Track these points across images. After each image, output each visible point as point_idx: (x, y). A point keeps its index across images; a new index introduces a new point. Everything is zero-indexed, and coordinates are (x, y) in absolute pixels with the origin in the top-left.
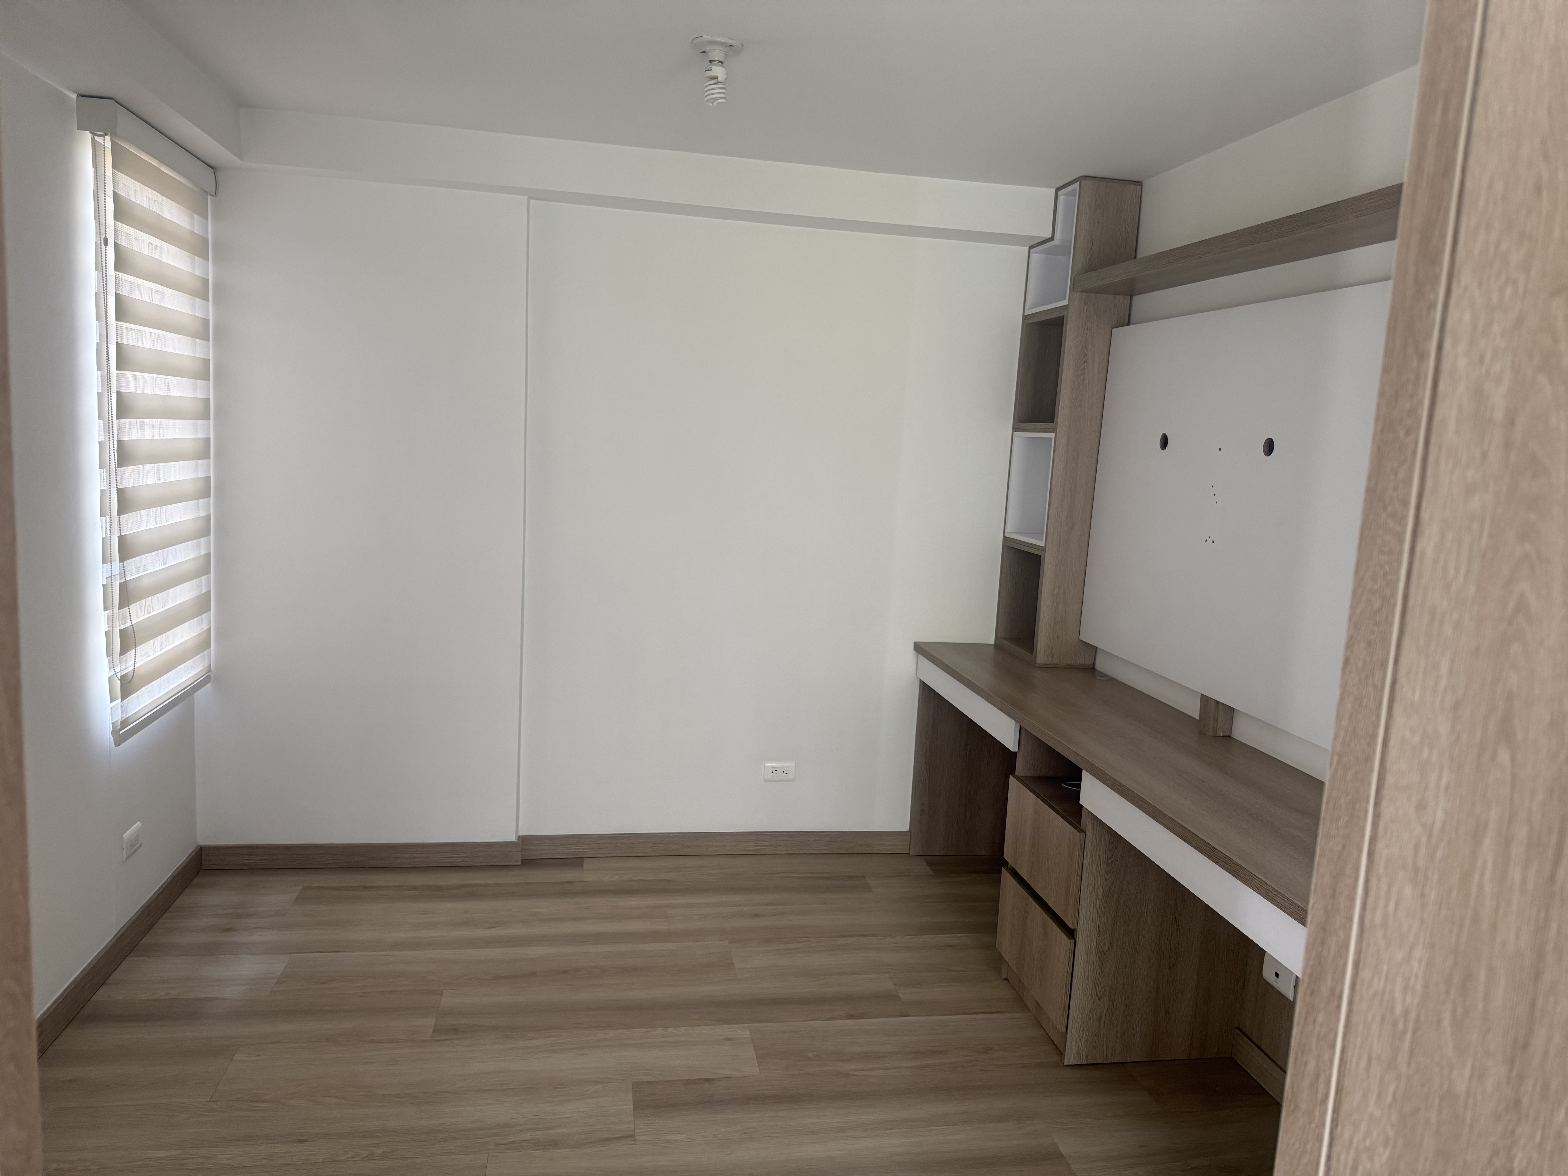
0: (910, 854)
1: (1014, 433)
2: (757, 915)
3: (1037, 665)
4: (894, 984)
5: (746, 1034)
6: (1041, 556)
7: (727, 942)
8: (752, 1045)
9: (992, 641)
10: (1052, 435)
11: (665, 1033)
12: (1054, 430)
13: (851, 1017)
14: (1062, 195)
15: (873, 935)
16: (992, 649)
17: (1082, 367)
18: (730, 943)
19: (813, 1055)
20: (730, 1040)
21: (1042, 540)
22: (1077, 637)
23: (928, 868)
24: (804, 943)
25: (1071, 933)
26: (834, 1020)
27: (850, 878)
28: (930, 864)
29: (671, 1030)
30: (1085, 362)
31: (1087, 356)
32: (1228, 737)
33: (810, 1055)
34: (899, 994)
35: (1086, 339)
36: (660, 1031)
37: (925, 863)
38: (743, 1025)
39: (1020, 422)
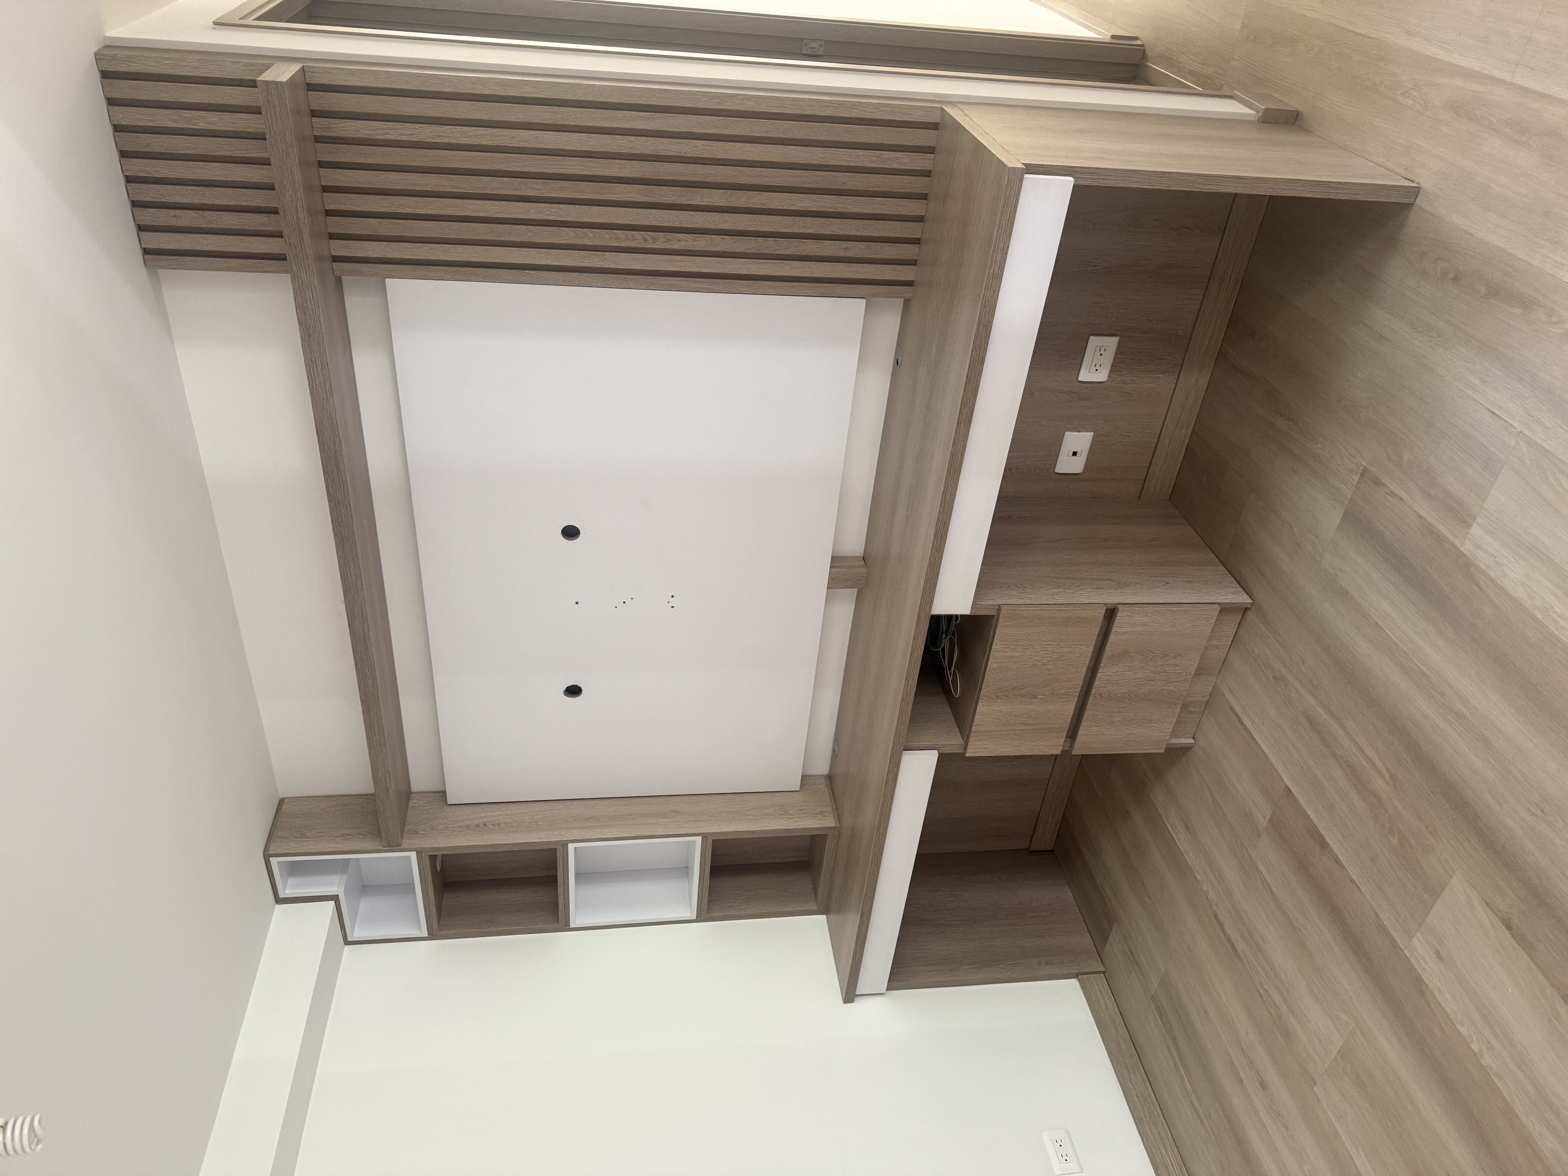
0: (1104, 970)
1: (571, 926)
2: (1263, 1085)
3: (838, 825)
4: (1259, 836)
5: (1418, 943)
6: (713, 840)
7: (1316, 1089)
8: (1427, 919)
9: (822, 918)
10: (571, 847)
11: (1485, 1050)
12: (564, 845)
13: (1323, 844)
14: (284, 890)
15: (1216, 917)
16: (832, 917)
17: (490, 826)
18: (1315, 1083)
19: (1393, 838)
20: (1437, 953)
21: (695, 842)
22: (797, 793)
23: (1111, 937)
24: (1266, 987)
25: (1111, 613)
26: (1338, 858)
27: (1161, 1012)
28: (1105, 939)
29: (1475, 1047)
30: (485, 825)
31: (478, 824)
32: (865, 558)
33: (1395, 841)
34: (1268, 820)
35: (459, 827)
36: (1487, 1060)
37: (1108, 946)
38: (1409, 957)
39: (558, 921)
